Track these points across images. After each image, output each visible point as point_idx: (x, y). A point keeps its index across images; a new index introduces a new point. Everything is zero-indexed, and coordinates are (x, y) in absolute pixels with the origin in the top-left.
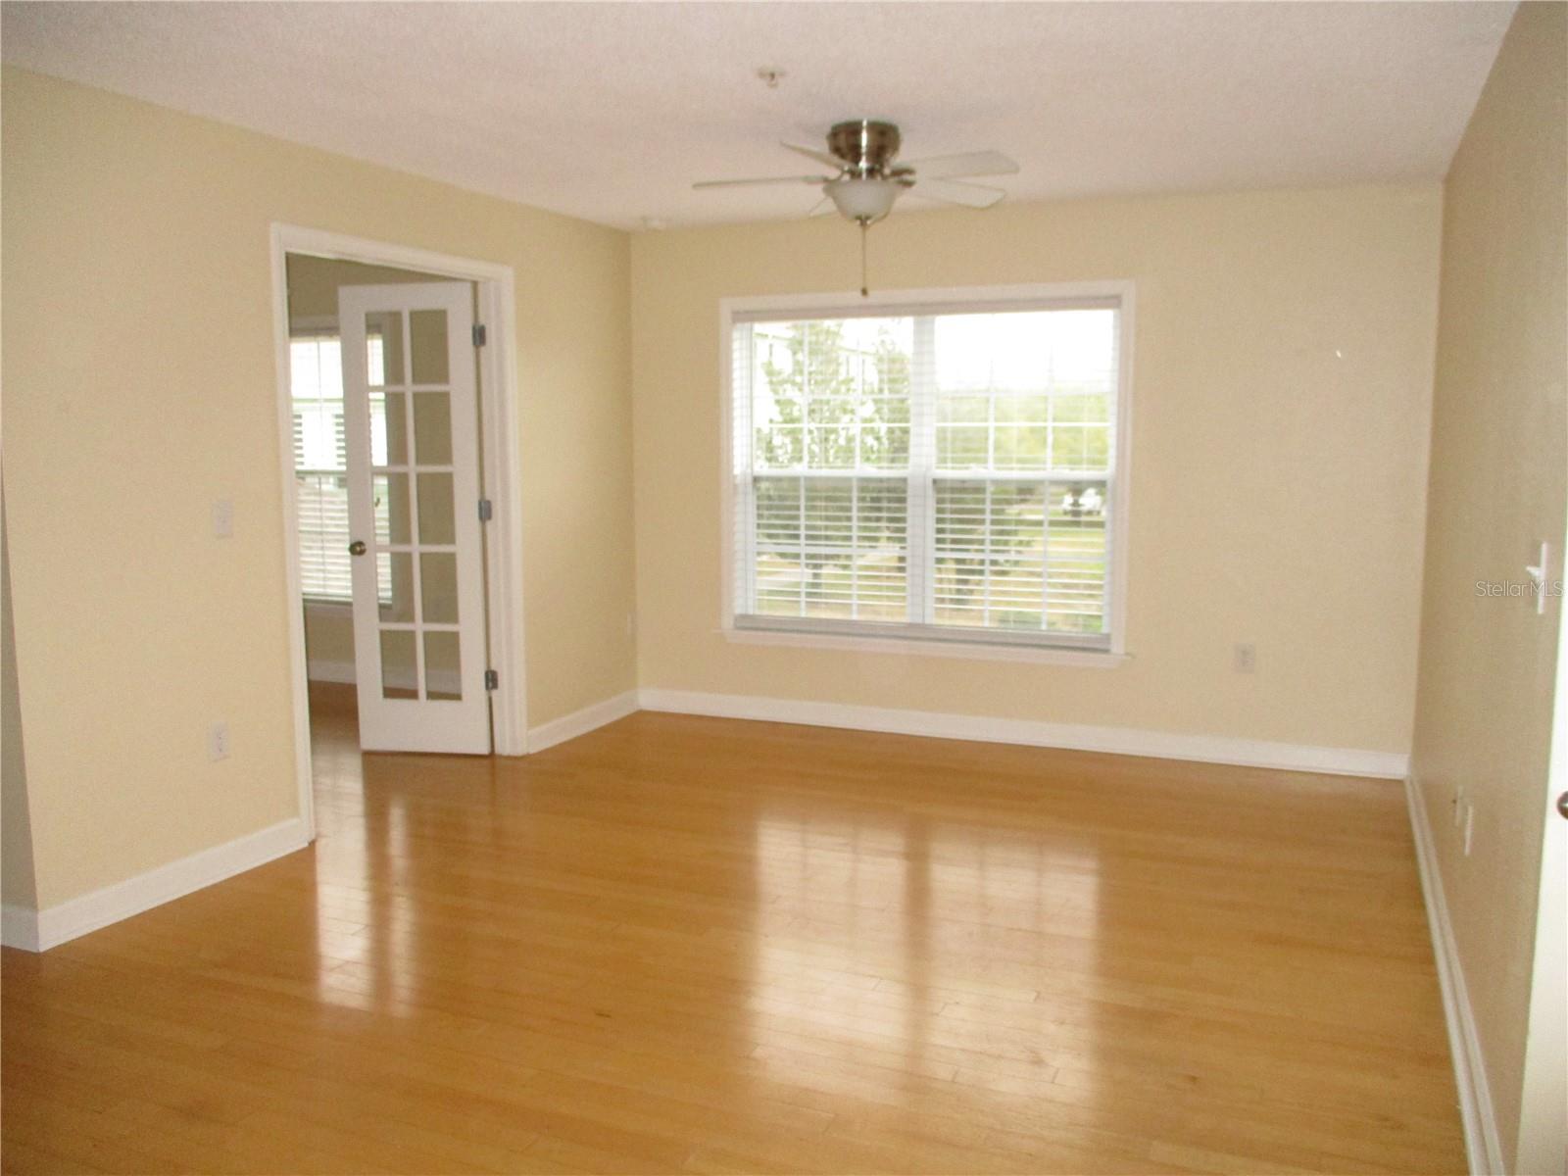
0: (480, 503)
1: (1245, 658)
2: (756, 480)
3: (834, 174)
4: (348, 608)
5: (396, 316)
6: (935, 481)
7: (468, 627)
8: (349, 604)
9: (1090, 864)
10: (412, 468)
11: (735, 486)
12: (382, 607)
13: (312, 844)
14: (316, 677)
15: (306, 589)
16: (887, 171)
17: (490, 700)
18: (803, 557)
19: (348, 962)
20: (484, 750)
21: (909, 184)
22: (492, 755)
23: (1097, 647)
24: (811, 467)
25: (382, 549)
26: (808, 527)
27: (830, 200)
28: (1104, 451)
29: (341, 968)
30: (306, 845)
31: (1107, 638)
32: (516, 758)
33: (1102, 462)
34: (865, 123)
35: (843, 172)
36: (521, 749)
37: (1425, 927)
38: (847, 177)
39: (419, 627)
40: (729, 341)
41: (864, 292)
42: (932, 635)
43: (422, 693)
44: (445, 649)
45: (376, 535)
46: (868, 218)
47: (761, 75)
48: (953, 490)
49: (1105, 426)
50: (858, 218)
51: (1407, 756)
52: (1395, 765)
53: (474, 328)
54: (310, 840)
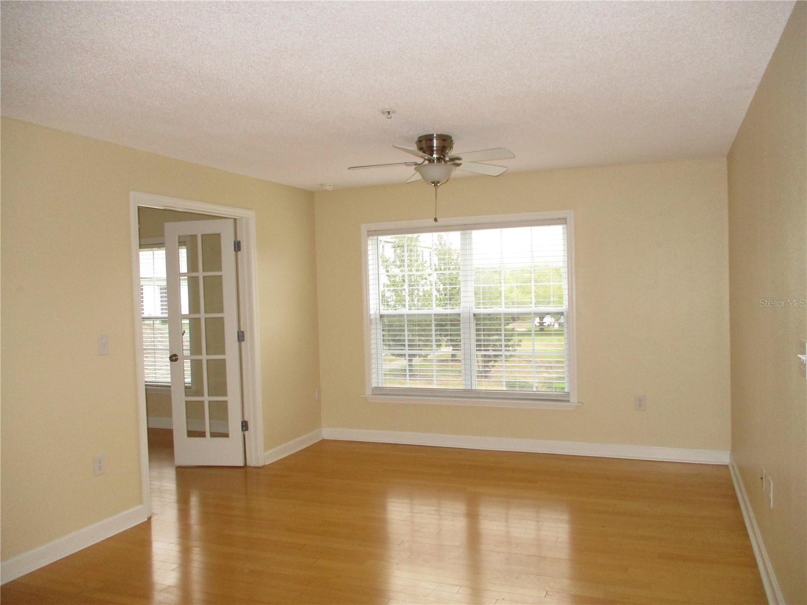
0: (238, 332)
1: (640, 403)
2: (382, 316)
3: (420, 161)
4: (169, 388)
5: (194, 237)
6: (474, 315)
7: (232, 398)
8: (170, 387)
9: (565, 517)
10: (203, 315)
11: (371, 320)
12: (186, 387)
13: (150, 519)
14: (152, 426)
15: (146, 379)
16: (447, 159)
17: (244, 435)
18: (407, 356)
19: (169, 586)
20: (242, 464)
21: (459, 165)
22: (245, 466)
23: (562, 399)
24: (410, 309)
25: (186, 358)
26: (409, 340)
27: (418, 173)
28: (561, 298)
29: (166, 590)
30: (146, 519)
31: (568, 393)
32: (258, 468)
33: (560, 302)
34: (435, 136)
35: (425, 159)
36: (261, 463)
37: (750, 547)
38: (427, 162)
39: (206, 398)
40: (366, 245)
41: (436, 220)
42: (477, 396)
43: (208, 434)
44: (220, 410)
45: (183, 350)
46: (438, 182)
47: (383, 113)
48: (484, 319)
49: (562, 285)
50: (433, 182)
51: (729, 452)
52: (722, 457)
53: (235, 242)
54: (148, 517)
